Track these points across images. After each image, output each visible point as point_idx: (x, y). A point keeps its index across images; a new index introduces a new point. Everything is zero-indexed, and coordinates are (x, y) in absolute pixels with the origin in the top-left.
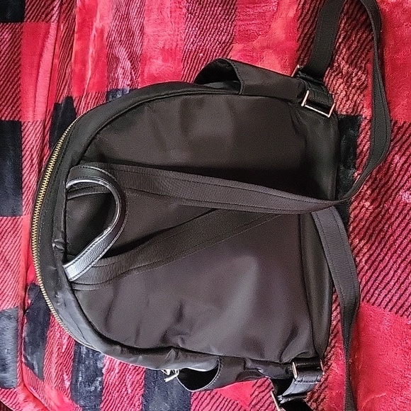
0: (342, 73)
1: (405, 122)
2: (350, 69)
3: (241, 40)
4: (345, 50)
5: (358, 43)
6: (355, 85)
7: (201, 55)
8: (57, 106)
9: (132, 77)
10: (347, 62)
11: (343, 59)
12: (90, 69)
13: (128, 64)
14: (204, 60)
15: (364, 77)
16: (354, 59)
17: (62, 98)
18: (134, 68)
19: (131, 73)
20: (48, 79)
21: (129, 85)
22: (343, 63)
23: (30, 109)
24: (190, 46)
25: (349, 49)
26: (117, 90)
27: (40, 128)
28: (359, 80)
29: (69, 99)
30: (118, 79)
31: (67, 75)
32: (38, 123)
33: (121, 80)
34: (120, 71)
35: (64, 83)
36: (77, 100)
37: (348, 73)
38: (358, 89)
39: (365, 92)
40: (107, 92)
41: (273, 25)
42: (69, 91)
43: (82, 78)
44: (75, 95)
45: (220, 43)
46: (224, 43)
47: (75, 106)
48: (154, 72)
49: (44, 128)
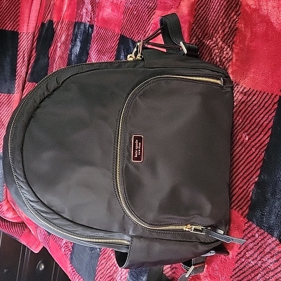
0: (218, 45)
1: (250, 89)
2: (223, 45)
3: (160, 9)
4: (221, 32)
5: (229, 29)
6: (225, 57)
7: (135, 12)
8: (43, 24)
9: (91, 17)
10: (221, 40)
11: (219, 37)
12: (66, 4)
13: (90, 7)
14: (137, 17)
15: (230, 53)
16: (226, 39)
17: (46, 19)
18: (93, 10)
19: (91, 13)
20: (39, 5)
21: (88, 21)
22: (219, 40)
23: (26, 24)
24: (128, 5)
25: (223, 31)
26: (81, 23)
27: (31, 37)
28: (227, 53)
29: (51, 22)
30: (82, 16)
31: (51, 5)
32: (30, 34)
33: (84, 16)
34: (84, 11)
35: (49, 10)
36: (56, 24)
37: (221, 47)
38: (226, 60)
39: (230, 63)
40: (75, 22)
41: (182, 3)
42: (51, 16)
43: (60, 10)
44: (55, 20)
45: (148, 7)
46: (150, 8)
47: (54, 27)
48: (105, 17)
49: (34, 38)
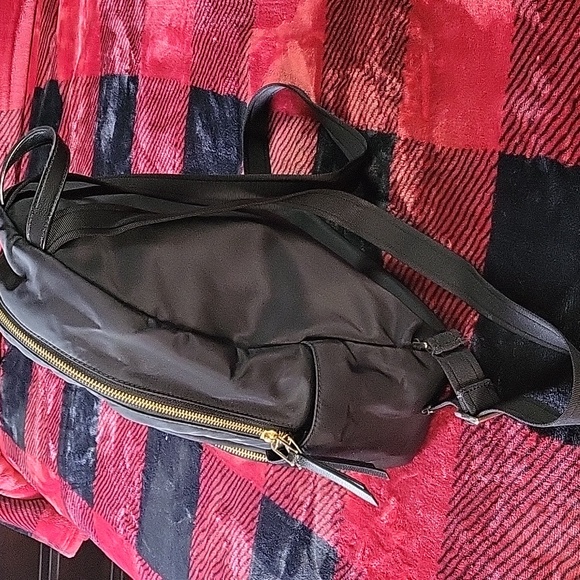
0: (374, 77)
1: (443, 148)
2: (384, 74)
3: (261, 25)
4: (378, 49)
5: (393, 41)
6: (389, 96)
7: (215, 39)
8: (38, 91)
9: (131, 61)
10: (380, 65)
11: (376, 60)
12: (80, 44)
13: (126, 43)
14: (218, 47)
15: (398, 86)
16: (388, 62)
17: (44, 81)
18: (133, 48)
19: (130, 55)
20: (27, 54)
21: (127, 71)
22: (376, 65)
23: (4, 94)
24: (201, 27)
25: (382, 48)
26: (113, 76)
27: (17, 120)
28: (393, 89)
29: (54, 84)
30: (114, 61)
31: (51, 50)
32: (14, 113)
33: (117, 63)
34: (116, 51)
35: (48, 61)
36: (63, 86)
37: (381, 78)
38: (392, 100)
39: (400, 105)
40: (101, 77)
41: (300, 8)
42: (53, 72)
43: (70, 57)
44: (61, 78)
45: (237, 25)
46: (242, 26)
47: (61, 93)
48: (159, 57)
49: (23, 120)
